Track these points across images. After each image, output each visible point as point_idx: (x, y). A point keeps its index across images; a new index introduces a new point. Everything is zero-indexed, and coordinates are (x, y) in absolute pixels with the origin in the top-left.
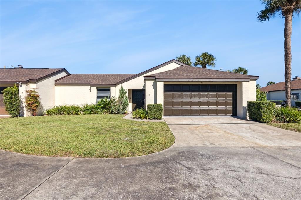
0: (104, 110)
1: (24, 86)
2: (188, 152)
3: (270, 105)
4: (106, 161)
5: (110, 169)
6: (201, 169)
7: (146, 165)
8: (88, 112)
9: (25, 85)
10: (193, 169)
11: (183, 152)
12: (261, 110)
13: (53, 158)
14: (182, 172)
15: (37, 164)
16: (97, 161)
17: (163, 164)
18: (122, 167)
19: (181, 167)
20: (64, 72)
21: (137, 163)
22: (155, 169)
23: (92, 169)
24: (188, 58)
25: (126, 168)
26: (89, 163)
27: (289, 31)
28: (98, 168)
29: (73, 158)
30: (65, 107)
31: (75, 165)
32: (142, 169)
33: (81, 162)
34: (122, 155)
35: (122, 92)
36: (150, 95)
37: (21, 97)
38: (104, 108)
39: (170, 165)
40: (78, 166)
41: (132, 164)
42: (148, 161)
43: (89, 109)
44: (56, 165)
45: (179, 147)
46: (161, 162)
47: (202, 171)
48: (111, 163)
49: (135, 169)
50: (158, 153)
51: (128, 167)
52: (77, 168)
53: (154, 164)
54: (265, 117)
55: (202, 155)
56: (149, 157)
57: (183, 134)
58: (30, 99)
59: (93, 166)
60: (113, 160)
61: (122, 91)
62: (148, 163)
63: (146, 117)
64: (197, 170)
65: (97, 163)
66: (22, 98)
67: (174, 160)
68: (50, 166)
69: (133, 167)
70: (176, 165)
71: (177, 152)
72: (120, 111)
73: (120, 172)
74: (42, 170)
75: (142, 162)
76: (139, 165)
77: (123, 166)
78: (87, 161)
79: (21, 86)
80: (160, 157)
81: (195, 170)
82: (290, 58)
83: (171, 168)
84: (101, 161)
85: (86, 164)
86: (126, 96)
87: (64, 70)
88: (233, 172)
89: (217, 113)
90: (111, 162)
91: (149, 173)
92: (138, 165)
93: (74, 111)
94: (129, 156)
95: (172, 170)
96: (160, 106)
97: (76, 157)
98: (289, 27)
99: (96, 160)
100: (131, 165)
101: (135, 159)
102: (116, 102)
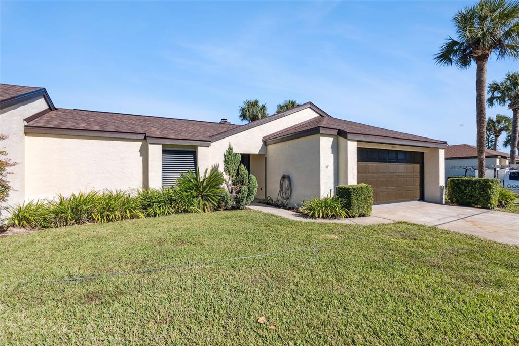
20: (43, 99)
24: (263, 106)
36: (327, 167)
87: (42, 93)
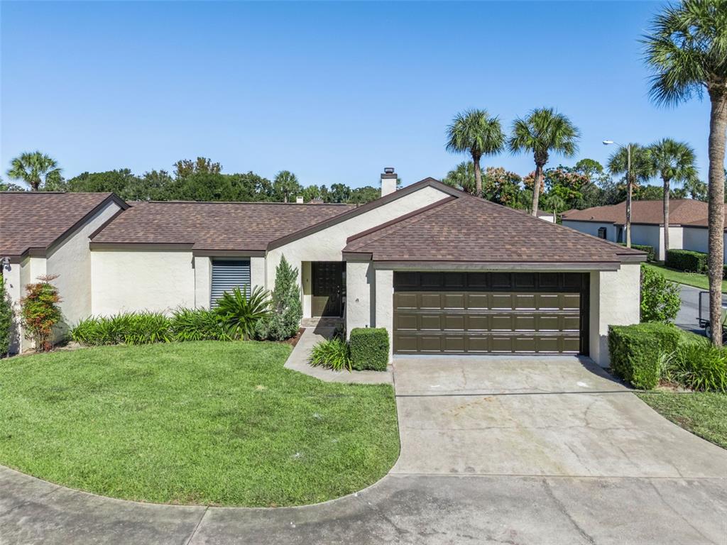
0: (235, 327)
1: (16, 268)
2: (412, 491)
3: (651, 347)
4: (266, 514)
5: (274, 532)
6: (419, 534)
7: (331, 523)
8: (190, 336)
9: (18, 266)
10: (407, 532)
11: (402, 493)
12: (630, 358)
13: (169, 507)
14: (387, 539)
15: (151, 523)
16: (248, 514)
17: (359, 522)
18: (292, 529)
19: (387, 529)
20: (113, 204)
21: (316, 520)
22: (344, 532)
23: (244, 533)
24: (492, 124)
25: (299, 530)
26: (237, 520)
27: (720, 147)
28: (254, 532)
29: (205, 507)
30: (126, 322)
31: (215, 525)
32: (325, 532)
33: (222, 519)
34: (291, 501)
35: (285, 276)
36: (357, 300)
37: (9, 297)
38: (233, 322)
39: (371, 524)
40: (220, 527)
41: (309, 521)
42: (336, 514)
43: (192, 326)
44: (184, 525)
45: (399, 479)
46: (356, 517)
47: (419, 536)
48: (273, 520)
49: (313, 532)
50: (356, 495)
51: (303, 528)
52: (220, 530)
53: (345, 522)
54: (639, 377)
55: (435, 500)
56: (340, 504)
57: (423, 432)
58: (38, 309)
59: (245, 525)
60: (274, 512)
61: (284, 273)
62: (335, 519)
63: (348, 362)
64: (411, 535)
65: (250, 518)
66: (13, 300)
67: (381, 512)
68: (174, 528)
69: (310, 529)
70: (382, 523)
71: (393, 491)
72: (280, 332)
73: (288, 538)
74: (166, 536)
75: (326, 517)
76: (320, 525)
77: (294, 526)
78: (233, 515)
79: (9, 269)
80: (359, 505)
81: (408, 534)
82: (719, 216)
83: (372, 530)
84: (255, 515)
85: (233, 523)
86: (294, 287)
87: (112, 198)
88: (468, 538)
89: (537, 346)
90: (273, 517)
91: (335, 540)
92: (319, 523)
93: (153, 332)
94: (303, 503)
95: (372, 535)
96: (382, 335)
97: (212, 506)
98: (719, 134)
99: (247, 512)
100: (307, 524)
101: (314, 509)
102: (266, 304)
